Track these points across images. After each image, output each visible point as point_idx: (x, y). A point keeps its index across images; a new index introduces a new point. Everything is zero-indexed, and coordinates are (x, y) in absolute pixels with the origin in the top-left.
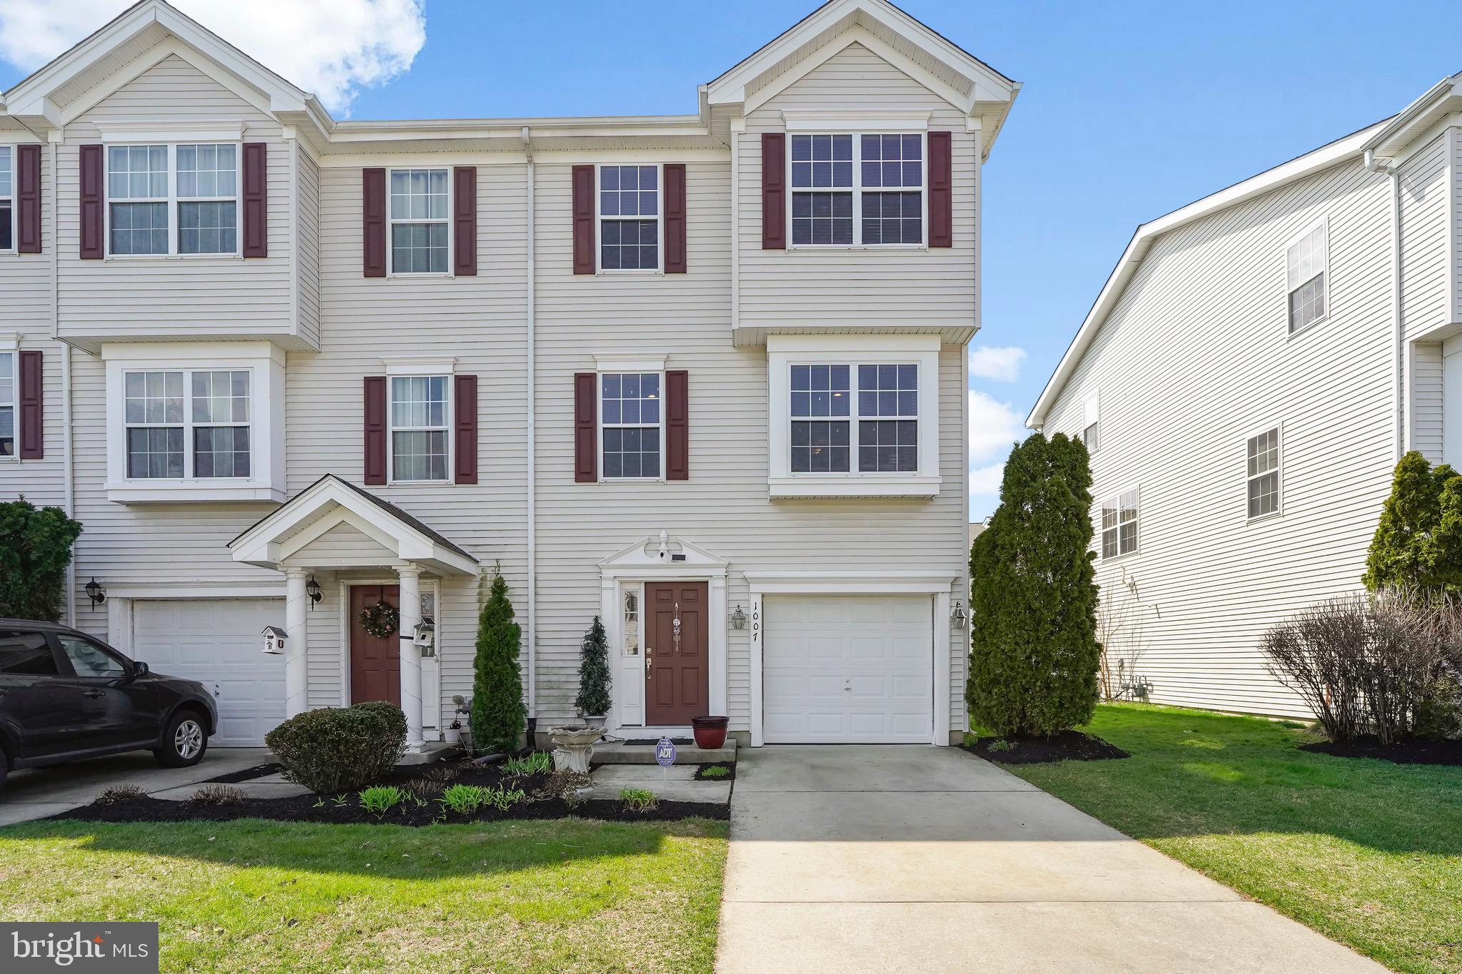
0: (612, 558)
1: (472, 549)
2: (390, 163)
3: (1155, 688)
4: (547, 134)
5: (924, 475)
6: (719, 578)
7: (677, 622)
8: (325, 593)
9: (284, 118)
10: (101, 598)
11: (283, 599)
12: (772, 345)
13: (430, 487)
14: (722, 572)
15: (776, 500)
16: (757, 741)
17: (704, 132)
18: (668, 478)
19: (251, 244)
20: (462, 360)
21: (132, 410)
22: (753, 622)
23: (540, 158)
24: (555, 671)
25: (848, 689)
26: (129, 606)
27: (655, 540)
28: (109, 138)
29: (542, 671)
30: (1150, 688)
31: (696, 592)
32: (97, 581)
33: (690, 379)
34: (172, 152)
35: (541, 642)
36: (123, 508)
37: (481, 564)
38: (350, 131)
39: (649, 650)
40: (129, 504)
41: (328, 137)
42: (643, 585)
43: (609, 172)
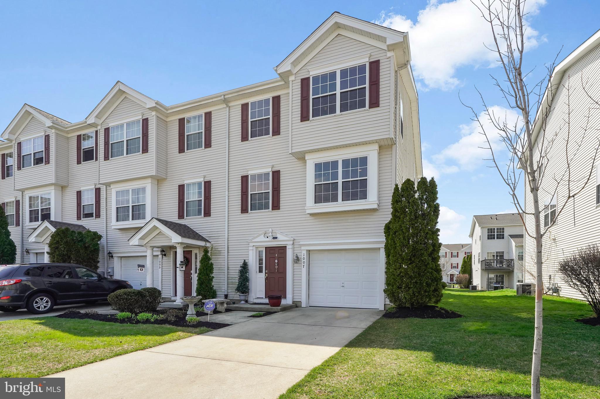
0: (253, 239)
1: (209, 238)
2: (186, 116)
3: (562, 289)
4: (230, 96)
5: (370, 201)
6: (289, 245)
7: (276, 261)
8: (167, 254)
9: (151, 109)
10: (112, 257)
11: (146, 256)
12: (307, 157)
13: (196, 218)
14: (292, 242)
15: (312, 215)
16: (303, 305)
17: (283, 83)
18: (272, 210)
19: (144, 149)
20: (207, 176)
21: (117, 202)
22: (303, 261)
23: (231, 104)
24: (234, 278)
25: (343, 286)
26: (120, 259)
27: (268, 232)
28: (111, 125)
29: (230, 278)
30: (560, 289)
31: (282, 250)
32: (111, 252)
33: (281, 173)
34: (125, 125)
35: (230, 269)
36: (118, 230)
37: (211, 243)
38: (172, 108)
39: (266, 271)
40: (119, 229)
41: (166, 112)
42: (265, 248)
43: (253, 104)
